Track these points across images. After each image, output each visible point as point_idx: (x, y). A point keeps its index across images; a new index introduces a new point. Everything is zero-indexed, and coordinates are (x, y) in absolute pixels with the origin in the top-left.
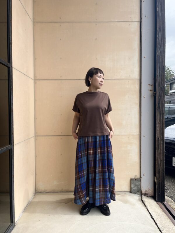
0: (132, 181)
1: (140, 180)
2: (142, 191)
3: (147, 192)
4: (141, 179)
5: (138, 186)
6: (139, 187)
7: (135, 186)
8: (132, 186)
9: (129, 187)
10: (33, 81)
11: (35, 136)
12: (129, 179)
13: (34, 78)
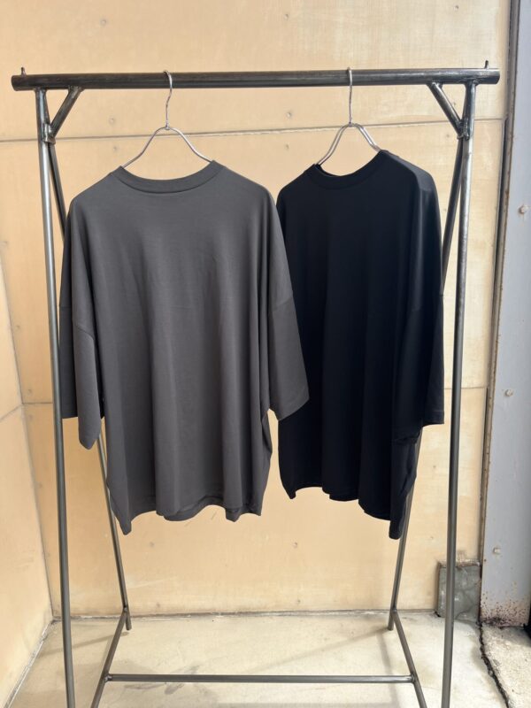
0: (442, 575)
1: (477, 568)
2: (484, 609)
3: (501, 613)
4: (481, 566)
5: (467, 592)
6: (473, 594)
7: (456, 590)
8: (442, 593)
11: (22, 404)
12: (433, 565)
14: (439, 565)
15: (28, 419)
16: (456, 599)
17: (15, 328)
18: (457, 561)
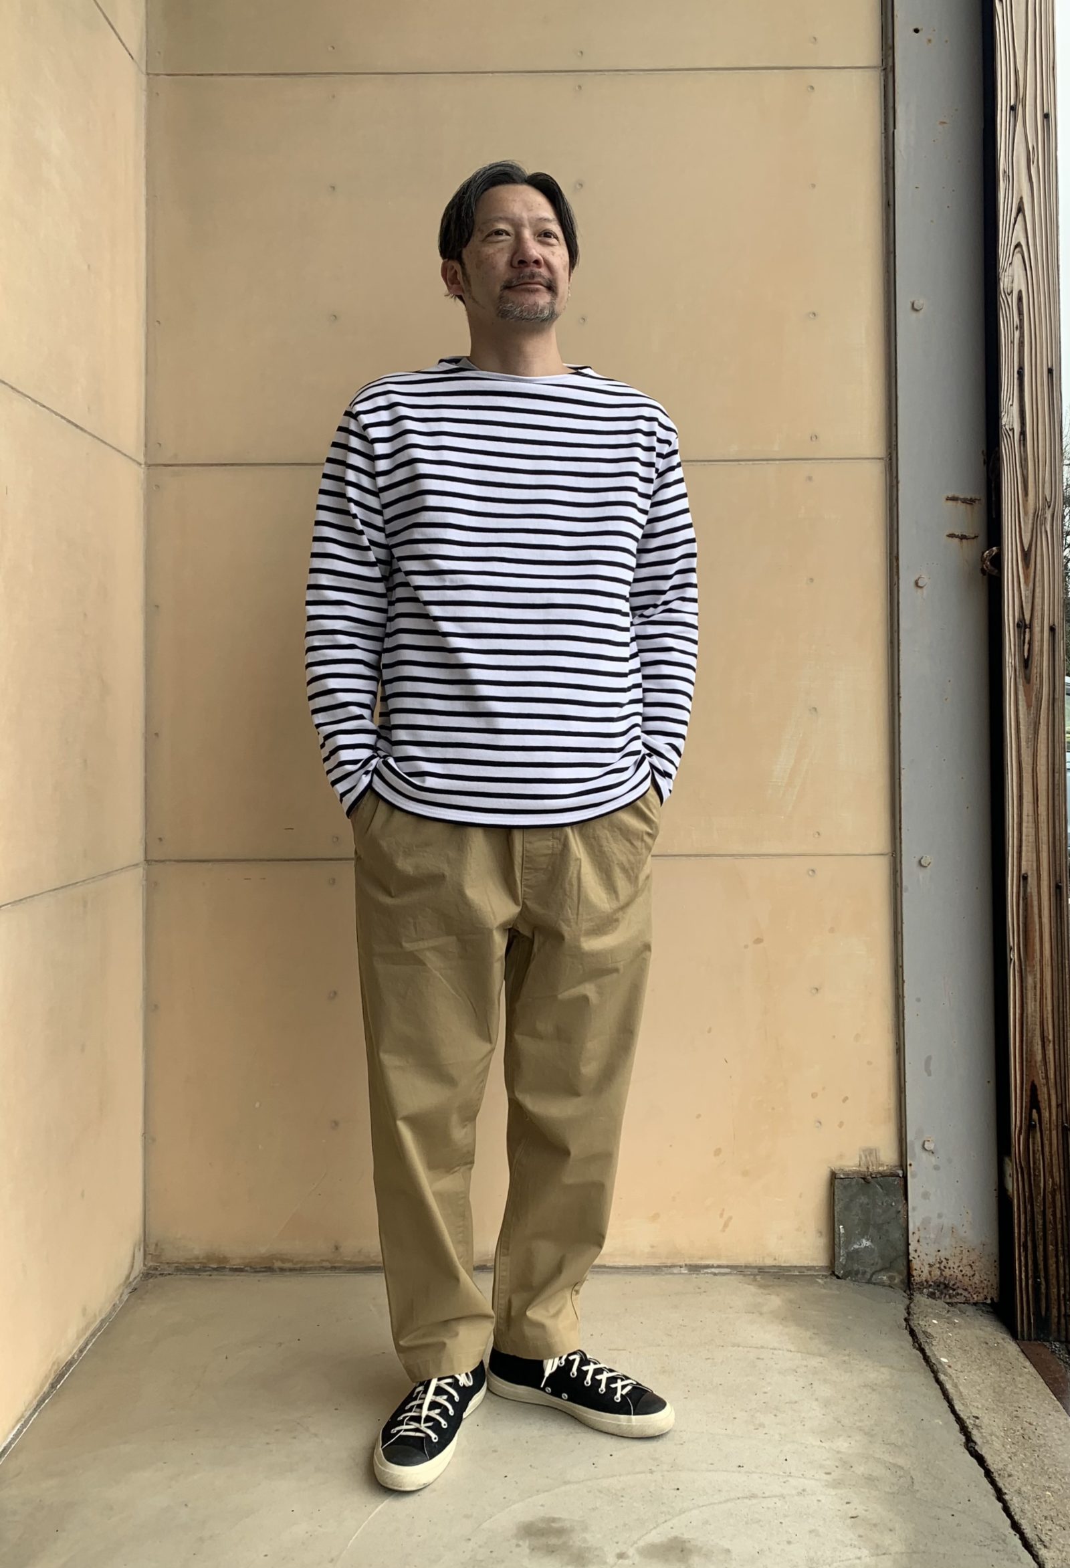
0: (840, 1194)
1: (897, 1181)
2: (916, 1264)
3: (947, 1272)
4: (905, 1177)
5: (886, 1229)
6: (896, 1235)
7: (865, 1224)
8: (840, 1230)
9: (820, 1235)
10: (141, 471)
11: (145, 860)
12: (823, 1176)
13: (145, 455)
14: (833, 1176)
15: (151, 887)
16: (865, 1243)
17: (151, 737)
18: (864, 1169)
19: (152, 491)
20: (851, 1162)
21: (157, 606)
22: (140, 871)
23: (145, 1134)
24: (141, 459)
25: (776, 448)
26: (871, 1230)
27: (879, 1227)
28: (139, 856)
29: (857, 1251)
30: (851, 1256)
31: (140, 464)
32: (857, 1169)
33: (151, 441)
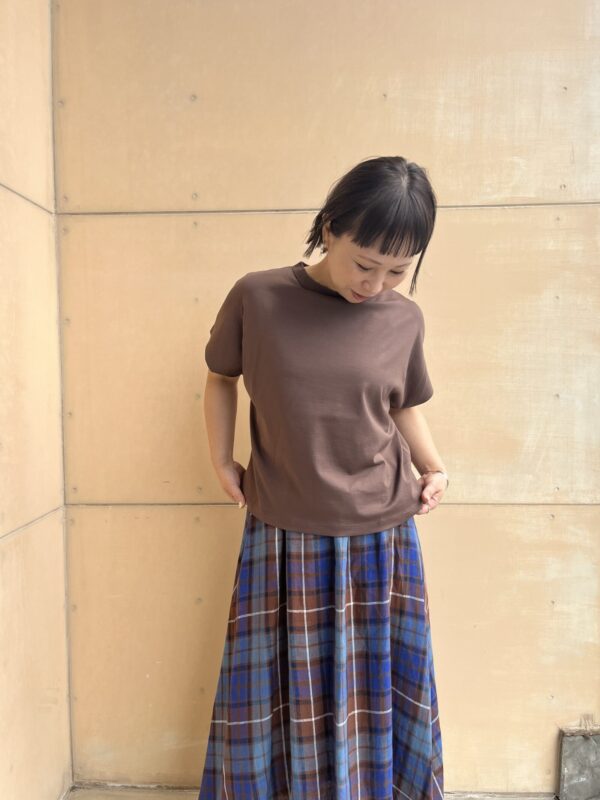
0: (565, 746)
5: (597, 770)
7: (583, 767)
8: (565, 771)
9: (550, 773)
10: (52, 219)
11: (65, 504)
12: (553, 733)
13: (56, 206)
14: (562, 735)
15: (69, 523)
16: (583, 779)
17: (66, 415)
18: (583, 728)
19: (61, 233)
20: (573, 725)
21: (68, 320)
22: (61, 513)
23: (69, 695)
24: (52, 209)
25: (532, 195)
26: (586, 772)
27: (592, 769)
28: (61, 501)
29: (575, 784)
30: (571, 787)
31: (51, 213)
32: (578, 728)
33: (59, 195)
